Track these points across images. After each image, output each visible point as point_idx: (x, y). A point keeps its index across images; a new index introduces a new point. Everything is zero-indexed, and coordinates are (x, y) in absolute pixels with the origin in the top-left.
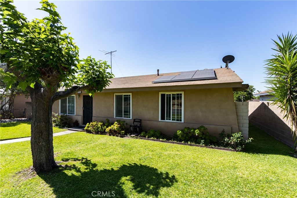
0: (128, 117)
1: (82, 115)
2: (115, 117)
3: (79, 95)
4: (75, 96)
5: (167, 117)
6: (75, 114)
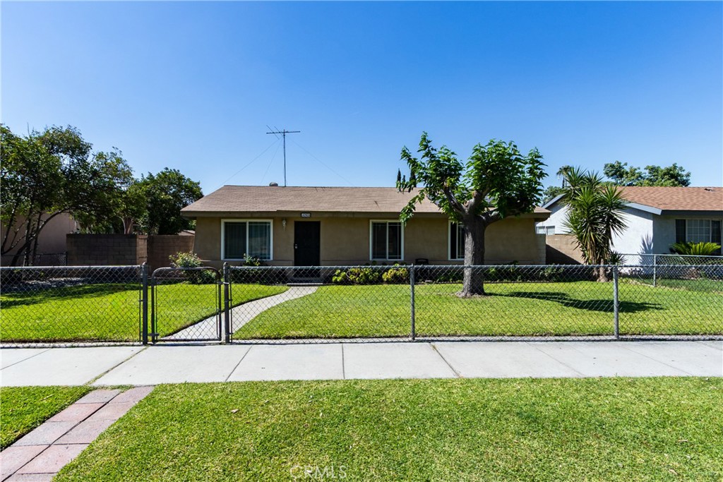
0: (396, 258)
1: (293, 260)
2: (371, 259)
3: (286, 220)
4: (271, 221)
5: (459, 254)
6: (272, 258)
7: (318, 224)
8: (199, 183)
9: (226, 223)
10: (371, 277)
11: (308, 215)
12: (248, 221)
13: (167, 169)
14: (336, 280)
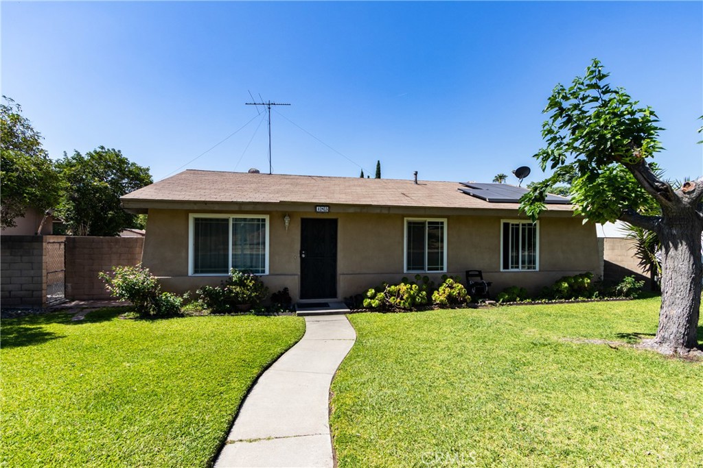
0: (437, 269)
1: (299, 274)
2: (405, 271)
3: (289, 215)
4: (267, 218)
5: (512, 264)
6: (267, 272)
7: (334, 223)
8: (148, 169)
9: (196, 220)
10: (418, 300)
11: (326, 209)
12: (231, 217)
13: (102, 148)
14: (370, 304)
